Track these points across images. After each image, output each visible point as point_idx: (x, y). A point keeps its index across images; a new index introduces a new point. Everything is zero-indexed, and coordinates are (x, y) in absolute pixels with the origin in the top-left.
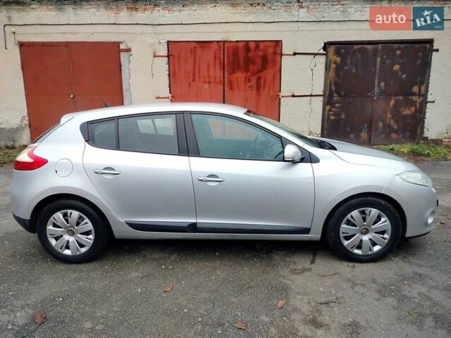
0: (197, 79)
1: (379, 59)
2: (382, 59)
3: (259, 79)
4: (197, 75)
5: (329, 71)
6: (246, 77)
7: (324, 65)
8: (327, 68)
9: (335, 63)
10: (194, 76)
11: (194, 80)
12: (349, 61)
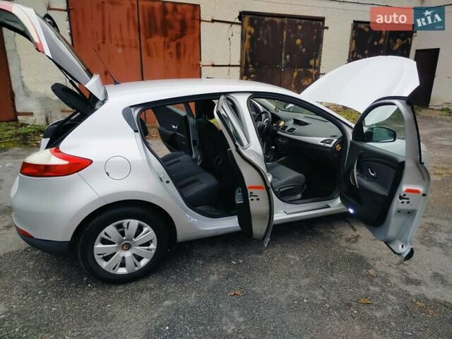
0: (107, 41)
1: (285, 32)
2: (287, 32)
3: (178, 46)
4: (107, 36)
5: (245, 41)
6: (165, 43)
7: (240, 35)
8: (243, 38)
9: (250, 33)
10: (104, 38)
11: (104, 42)
12: (261, 33)
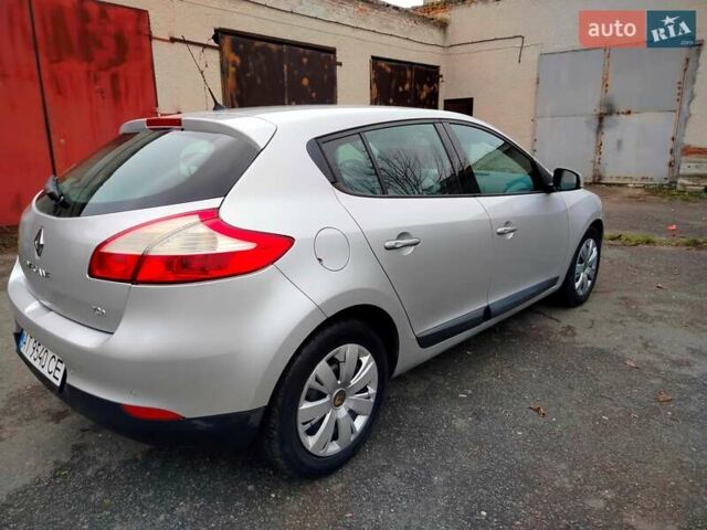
1: (285, 67)
2: (288, 66)
3: (114, 78)
5: (228, 76)
6: (88, 72)
7: (218, 66)
8: (224, 72)
9: (234, 65)
12: (251, 64)
